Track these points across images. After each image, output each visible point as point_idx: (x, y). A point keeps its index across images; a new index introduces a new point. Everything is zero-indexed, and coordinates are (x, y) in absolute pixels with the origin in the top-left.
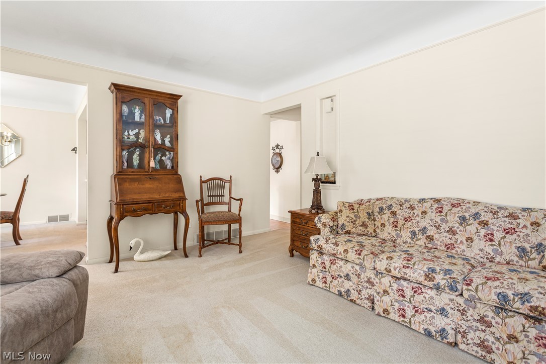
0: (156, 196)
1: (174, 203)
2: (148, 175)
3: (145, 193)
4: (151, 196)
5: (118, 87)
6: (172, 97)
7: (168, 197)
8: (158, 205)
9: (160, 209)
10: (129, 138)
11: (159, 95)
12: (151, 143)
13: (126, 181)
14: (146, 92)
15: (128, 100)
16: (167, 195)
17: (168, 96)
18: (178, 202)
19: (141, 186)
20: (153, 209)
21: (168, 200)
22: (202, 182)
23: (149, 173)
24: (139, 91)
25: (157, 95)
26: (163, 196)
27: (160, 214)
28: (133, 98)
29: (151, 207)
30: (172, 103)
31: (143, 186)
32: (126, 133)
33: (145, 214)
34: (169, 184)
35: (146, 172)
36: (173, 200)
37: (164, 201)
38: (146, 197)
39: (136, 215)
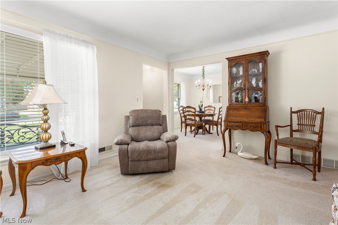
0: (245, 120)
1: (257, 125)
2: (245, 106)
3: (239, 117)
4: (242, 119)
5: (229, 59)
6: (260, 54)
7: (252, 120)
8: (245, 125)
9: (247, 127)
10: (236, 85)
11: (252, 55)
12: (246, 87)
13: (231, 110)
14: (243, 57)
15: (234, 65)
16: (252, 119)
17: (258, 54)
18: (260, 125)
19: (238, 113)
20: (243, 127)
21: (252, 123)
22: (292, 112)
23: (246, 105)
24: (239, 58)
25: (250, 56)
26: (250, 119)
27: (248, 131)
28: (236, 62)
29: (241, 125)
30: (261, 58)
31: (239, 113)
32: (235, 83)
33: (238, 129)
34: (256, 112)
35: (244, 105)
36: (255, 123)
37: (249, 123)
38: (239, 119)
39: (234, 129)
